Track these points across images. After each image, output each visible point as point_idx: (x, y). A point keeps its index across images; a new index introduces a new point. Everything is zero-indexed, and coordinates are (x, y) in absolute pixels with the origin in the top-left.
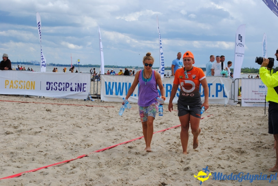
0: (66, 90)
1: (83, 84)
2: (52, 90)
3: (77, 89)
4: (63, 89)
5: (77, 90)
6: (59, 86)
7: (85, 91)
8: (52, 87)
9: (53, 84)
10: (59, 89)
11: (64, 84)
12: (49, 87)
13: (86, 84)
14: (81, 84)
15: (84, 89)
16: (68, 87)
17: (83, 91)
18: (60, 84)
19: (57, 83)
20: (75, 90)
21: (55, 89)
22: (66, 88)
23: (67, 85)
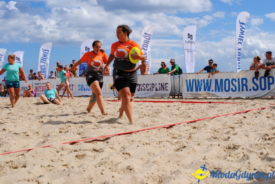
0: (152, 90)
1: (165, 83)
2: (142, 91)
3: (161, 88)
4: (150, 89)
5: (161, 90)
6: (147, 87)
7: (167, 90)
8: (142, 88)
9: (142, 86)
10: (147, 90)
11: (150, 85)
12: (140, 88)
13: (167, 84)
14: (164, 84)
15: (166, 88)
16: (154, 87)
17: (166, 90)
18: (148, 85)
19: (145, 85)
20: (159, 90)
21: (144, 89)
22: (152, 88)
23: (153, 85)
